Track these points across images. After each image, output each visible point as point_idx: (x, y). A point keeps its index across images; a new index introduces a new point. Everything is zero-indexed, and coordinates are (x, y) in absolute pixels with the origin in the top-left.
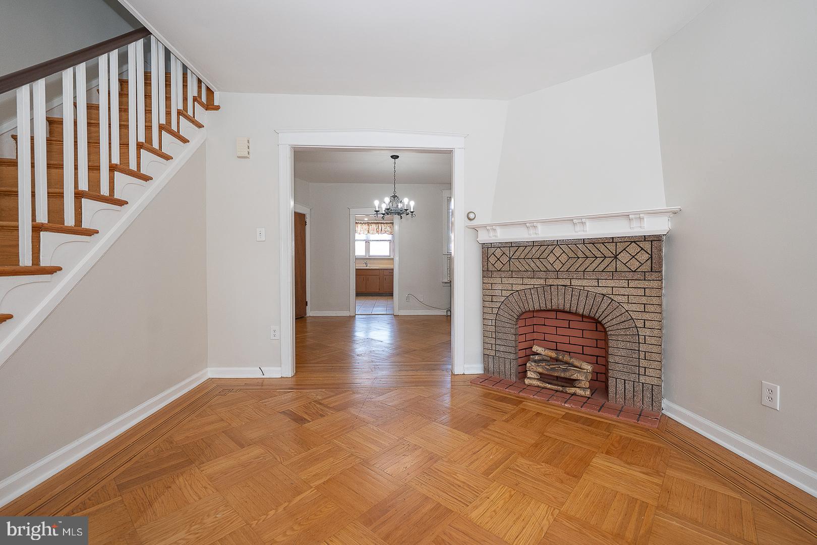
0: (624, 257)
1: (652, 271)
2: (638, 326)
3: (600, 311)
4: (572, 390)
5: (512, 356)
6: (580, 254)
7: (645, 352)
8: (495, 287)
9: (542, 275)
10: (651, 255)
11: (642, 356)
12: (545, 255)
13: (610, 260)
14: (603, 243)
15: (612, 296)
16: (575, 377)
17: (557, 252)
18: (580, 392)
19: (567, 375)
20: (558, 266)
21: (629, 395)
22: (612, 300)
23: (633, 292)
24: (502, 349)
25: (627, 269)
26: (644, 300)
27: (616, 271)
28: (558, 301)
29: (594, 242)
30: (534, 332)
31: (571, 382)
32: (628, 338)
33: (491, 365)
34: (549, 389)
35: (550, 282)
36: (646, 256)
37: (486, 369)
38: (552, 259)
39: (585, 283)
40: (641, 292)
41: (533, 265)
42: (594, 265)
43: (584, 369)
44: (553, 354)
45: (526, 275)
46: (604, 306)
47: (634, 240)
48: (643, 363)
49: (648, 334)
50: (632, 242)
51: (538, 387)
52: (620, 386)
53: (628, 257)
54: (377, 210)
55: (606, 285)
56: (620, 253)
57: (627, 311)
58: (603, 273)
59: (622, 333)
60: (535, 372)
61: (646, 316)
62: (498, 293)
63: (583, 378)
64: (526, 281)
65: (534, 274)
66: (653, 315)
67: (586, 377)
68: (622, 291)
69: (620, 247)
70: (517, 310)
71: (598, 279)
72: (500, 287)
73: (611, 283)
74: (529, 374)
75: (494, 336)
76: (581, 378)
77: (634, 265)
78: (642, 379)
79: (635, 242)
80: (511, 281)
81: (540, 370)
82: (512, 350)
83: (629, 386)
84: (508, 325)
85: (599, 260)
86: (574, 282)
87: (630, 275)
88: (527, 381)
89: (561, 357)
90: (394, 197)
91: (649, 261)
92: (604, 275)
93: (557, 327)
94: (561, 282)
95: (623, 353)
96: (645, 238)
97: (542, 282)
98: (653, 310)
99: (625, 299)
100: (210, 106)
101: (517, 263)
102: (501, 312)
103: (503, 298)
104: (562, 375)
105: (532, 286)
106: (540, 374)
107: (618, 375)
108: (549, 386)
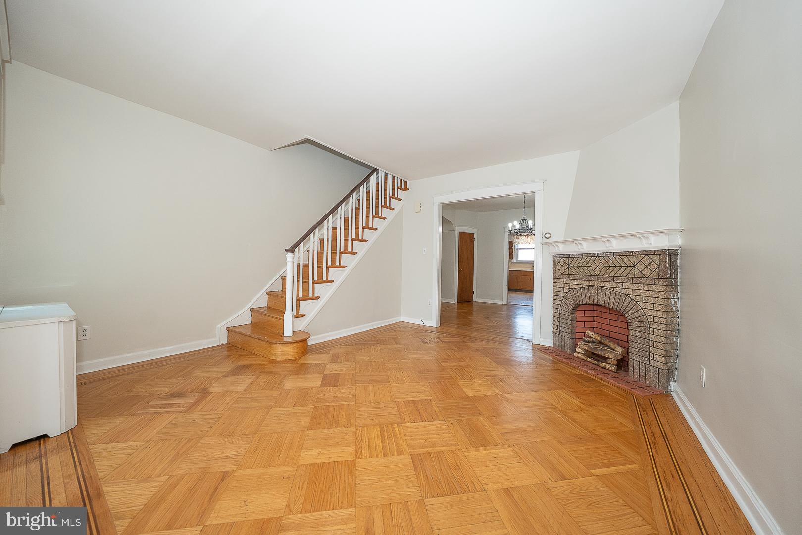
0: (640, 266)
1: (659, 278)
2: (649, 320)
3: (624, 307)
4: (603, 364)
5: (569, 336)
6: (611, 263)
7: (654, 341)
8: (560, 285)
9: (588, 278)
10: (659, 266)
11: (652, 344)
12: (589, 264)
13: (631, 268)
14: (626, 256)
15: (631, 296)
16: (607, 355)
17: (597, 262)
18: (608, 366)
19: (602, 353)
20: (597, 272)
21: (642, 374)
22: (632, 299)
23: (646, 293)
24: (563, 330)
25: (642, 276)
26: (653, 300)
27: (635, 277)
28: (597, 298)
29: (620, 255)
30: (594, 322)
31: (605, 359)
32: (642, 329)
33: (557, 341)
34: (589, 362)
35: (592, 283)
36: (655, 266)
37: (554, 344)
38: (593, 267)
39: (614, 285)
40: (651, 294)
41: (582, 271)
42: (620, 272)
43: (616, 351)
44: (598, 338)
45: (578, 277)
46: (626, 303)
47: (646, 254)
48: (652, 350)
49: (656, 327)
50: (646, 255)
51: (582, 359)
52: (636, 366)
53: (643, 266)
54: (511, 230)
55: (629, 288)
56: (637, 263)
57: (642, 308)
58: (626, 279)
59: (638, 325)
60: (582, 349)
61: (655, 313)
62: (561, 290)
63: (612, 357)
64: (578, 282)
65: (583, 277)
66: (660, 313)
67: (614, 357)
68: (639, 293)
69: (638, 258)
70: (573, 304)
71: (623, 283)
72: (562, 286)
73: (631, 286)
74: (578, 349)
75: (559, 321)
76: (611, 357)
77: (647, 273)
78: (652, 363)
79: (647, 255)
80: (569, 282)
81: (586, 348)
82: (569, 331)
83: (642, 367)
84: (567, 313)
85: (623, 268)
86: (608, 284)
87: (644, 281)
88: (575, 354)
89: (603, 341)
90: (524, 220)
91: (658, 270)
92: (627, 280)
93: (609, 319)
94: (599, 284)
95: (638, 340)
96: (655, 252)
97: (587, 283)
98: (660, 309)
99: (640, 299)
100: (406, 189)
101: (573, 269)
102: (563, 304)
103: (565, 294)
104: (599, 353)
105: (581, 286)
106: (586, 351)
107: (635, 357)
108: (589, 360)
